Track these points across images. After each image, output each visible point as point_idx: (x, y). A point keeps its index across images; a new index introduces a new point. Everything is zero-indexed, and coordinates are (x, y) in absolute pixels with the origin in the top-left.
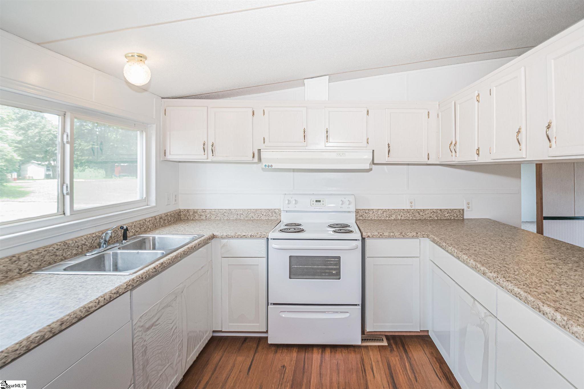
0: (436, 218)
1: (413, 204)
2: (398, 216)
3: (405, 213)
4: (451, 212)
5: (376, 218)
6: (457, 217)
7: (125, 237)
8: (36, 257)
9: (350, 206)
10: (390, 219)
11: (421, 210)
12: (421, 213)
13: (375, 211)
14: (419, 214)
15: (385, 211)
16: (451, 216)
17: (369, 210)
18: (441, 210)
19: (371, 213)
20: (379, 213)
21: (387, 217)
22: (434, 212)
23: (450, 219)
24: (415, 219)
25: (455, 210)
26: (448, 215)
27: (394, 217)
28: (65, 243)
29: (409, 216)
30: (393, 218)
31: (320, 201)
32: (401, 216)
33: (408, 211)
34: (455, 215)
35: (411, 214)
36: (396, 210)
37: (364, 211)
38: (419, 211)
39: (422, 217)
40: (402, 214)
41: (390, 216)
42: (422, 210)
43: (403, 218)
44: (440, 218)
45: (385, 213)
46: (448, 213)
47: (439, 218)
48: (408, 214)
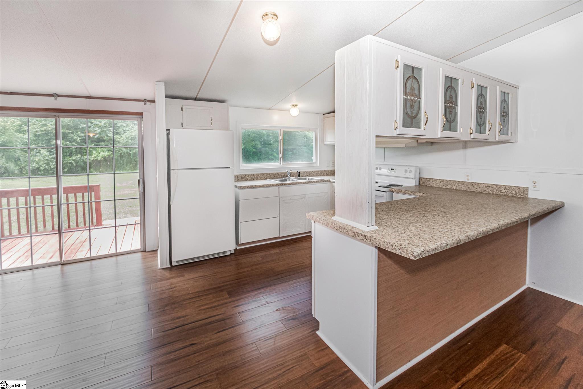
0: (492, 193)
1: (469, 178)
2: (453, 186)
3: (459, 185)
4: (508, 188)
5: (435, 186)
6: (516, 194)
7: (299, 176)
8: (269, 175)
9: (411, 174)
10: (446, 188)
11: (475, 183)
12: (475, 186)
13: (434, 180)
14: (474, 187)
15: (442, 181)
16: (508, 193)
17: (429, 179)
18: (497, 186)
19: (431, 181)
20: (437, 182)
21: (444, 186)
22: (489, 187)
23: (508, 195)
24: (469, 190)
25: (514, 188)
26: (504, 191)
27: (450, 187)
28: (278, 173)
29: (463, 187)
30: (448, 187)
31: (393, 169)
32: (455, 186)
33: (463, 183)
34: (514, 192)
35: (466, 185)
36: (452, 181)
37: (426, 179)
38: (473, 184)
39: (476, 189)
40: (456, 185)
41: (447, 185)
42: (477, 184)
43: (457, 188)
44: (496, 193)
45: (442, 182)
46: (504, 189)
47: (494, 193)
48: (463, 186)
